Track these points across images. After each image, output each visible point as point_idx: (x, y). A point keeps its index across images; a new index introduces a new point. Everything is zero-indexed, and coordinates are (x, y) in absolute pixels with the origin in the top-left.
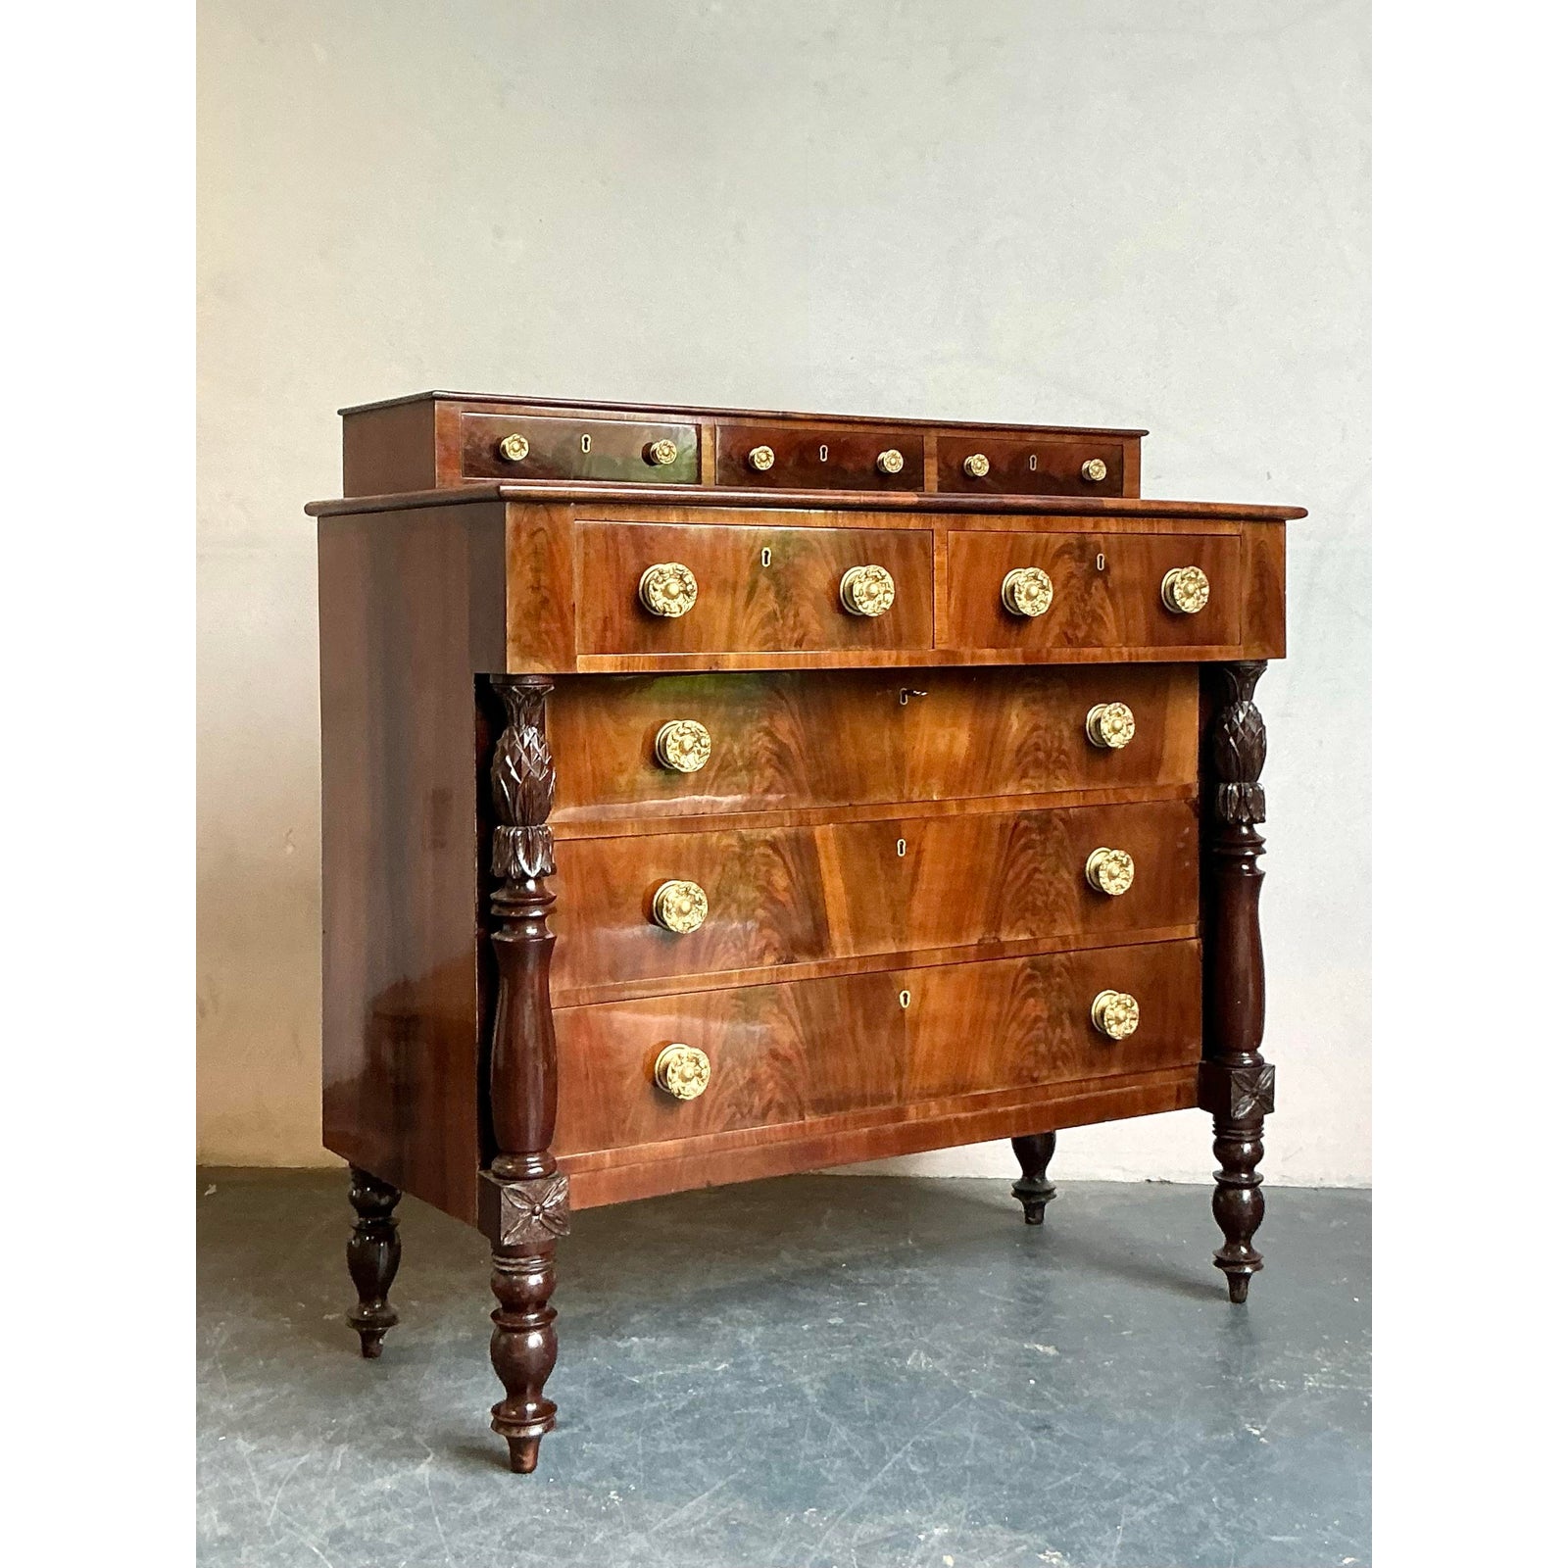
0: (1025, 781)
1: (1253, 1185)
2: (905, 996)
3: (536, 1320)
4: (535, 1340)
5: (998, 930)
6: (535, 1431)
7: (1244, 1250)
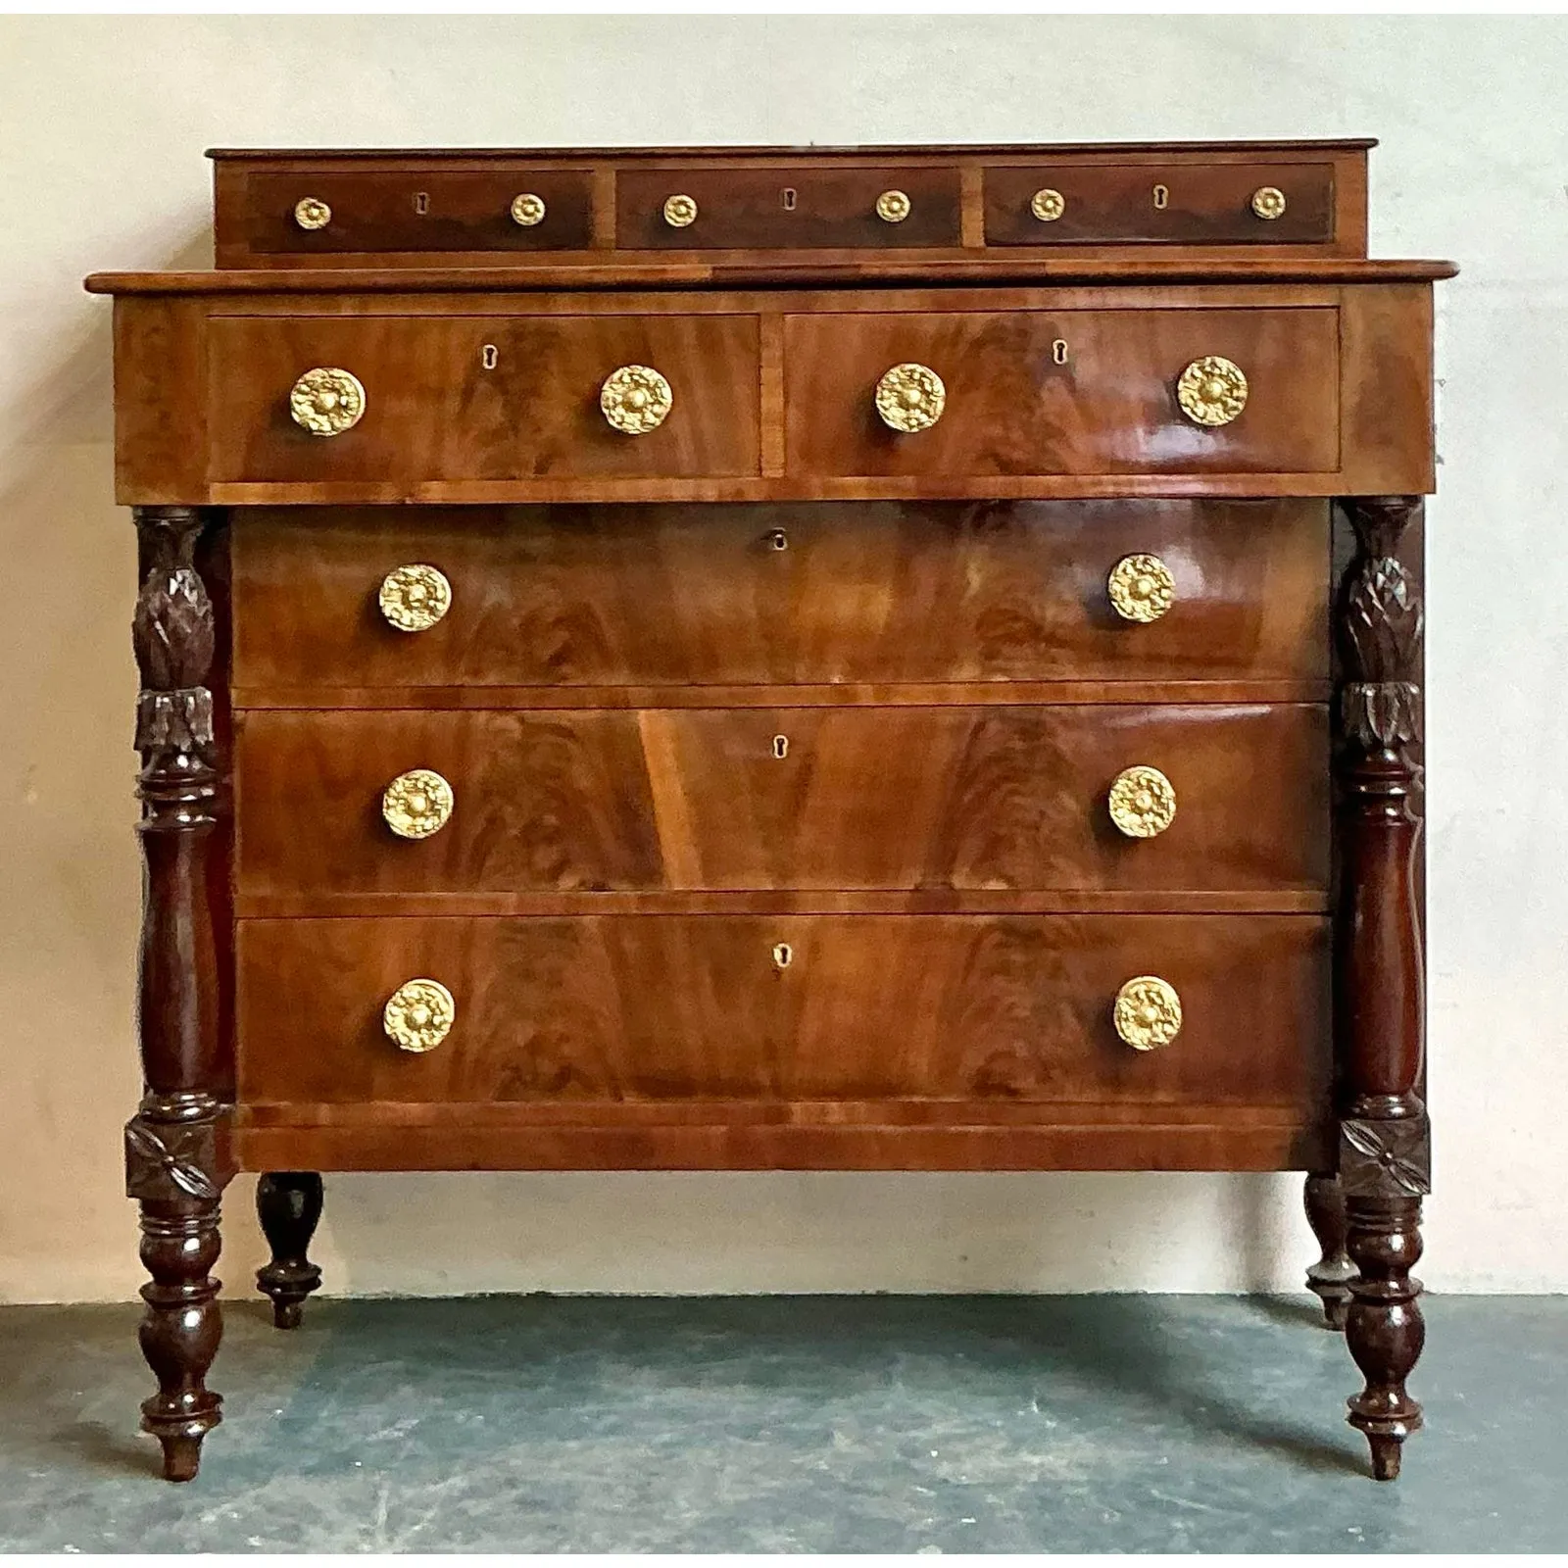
0: (999, 663)
1: (1406, 1300)
2: (784, 951)
3: (194, 1293)
4: (192, 1318)
5: (949, 872)
6: (195, 1429)
7: (1393, 1398)
